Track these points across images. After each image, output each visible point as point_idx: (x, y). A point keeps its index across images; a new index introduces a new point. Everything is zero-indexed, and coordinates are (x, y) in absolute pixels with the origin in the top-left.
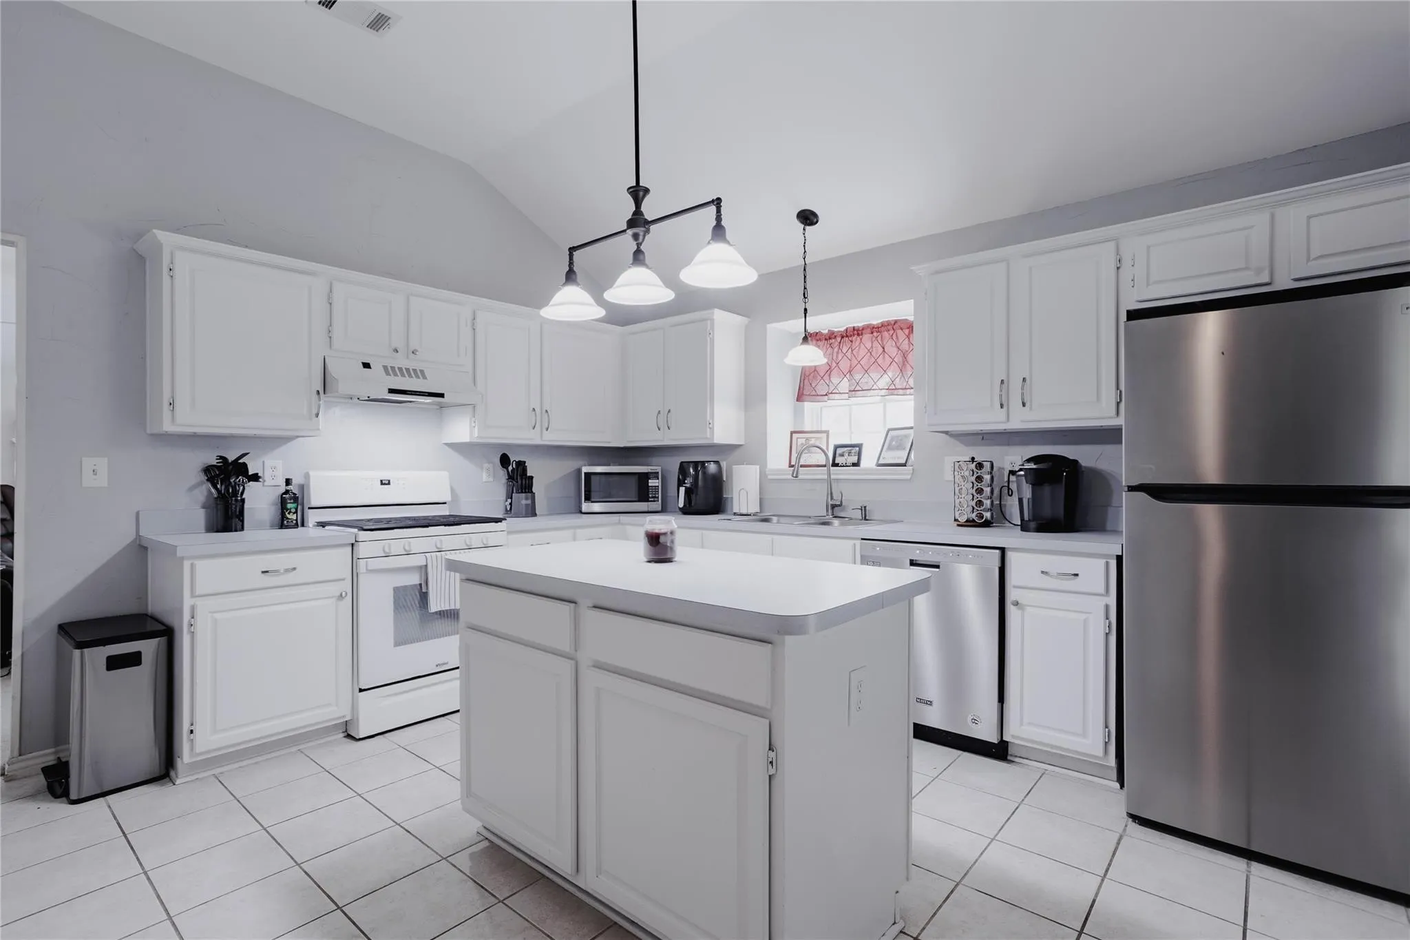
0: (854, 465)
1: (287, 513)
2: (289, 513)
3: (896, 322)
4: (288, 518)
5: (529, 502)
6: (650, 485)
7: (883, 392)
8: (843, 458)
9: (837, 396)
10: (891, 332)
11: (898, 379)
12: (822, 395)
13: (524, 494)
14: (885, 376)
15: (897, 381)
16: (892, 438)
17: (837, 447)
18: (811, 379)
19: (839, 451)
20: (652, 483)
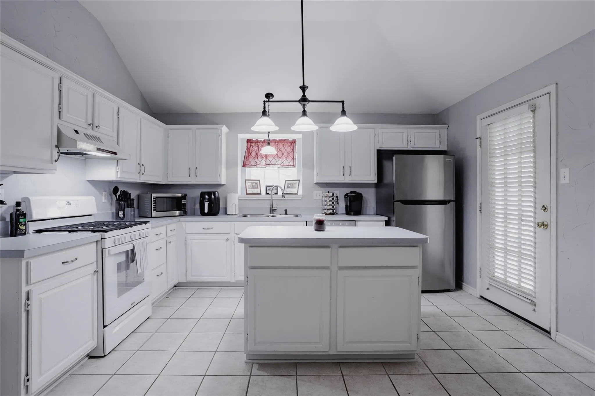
0: (275, 194)
1: (19, 225)
2: (21, 226)
3: (285, 140)
4: (20, 229)
5: (133, 213)
6: (183, 202)
7: (279, 166)
8: (270, 191)
9: (260, 166)
10: (283, 144)
11: (285, 161)
12: (253, 165)
13: (130, 209)
14: (280, 160)
15: (284, 162)
16: (288, 184)
17: (267, 187)
18: (249, 158)
19: (268, 188)
20: (184, 202)
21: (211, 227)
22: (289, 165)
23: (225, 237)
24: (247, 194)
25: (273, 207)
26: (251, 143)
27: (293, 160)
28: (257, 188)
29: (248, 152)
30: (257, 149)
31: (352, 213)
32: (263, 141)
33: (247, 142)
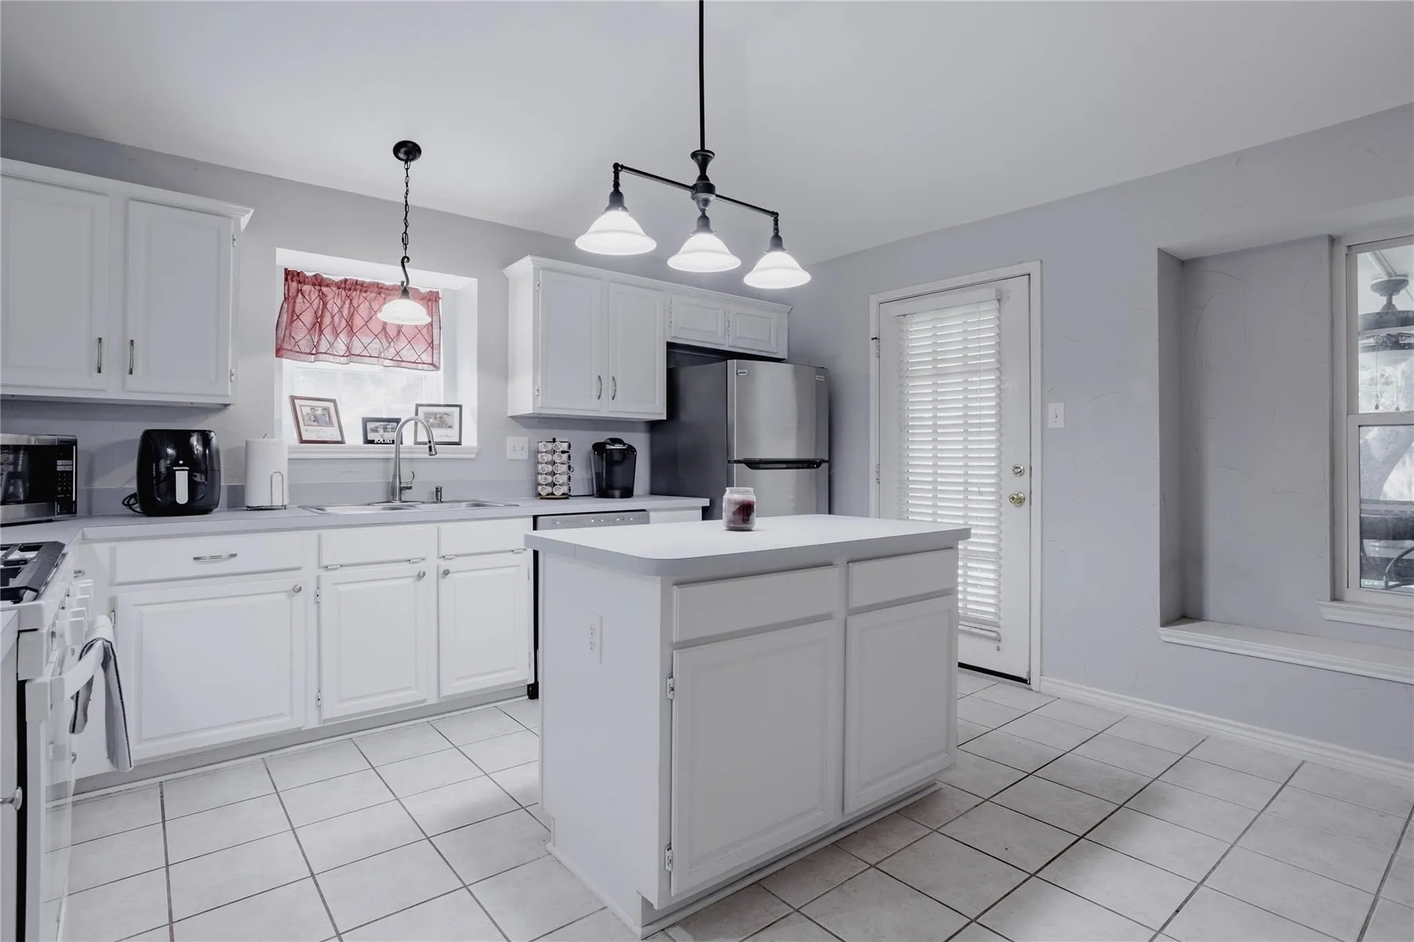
0: (393, 442)
6: (59, 469)
7: (387, 363)
8: (377, 434)
9: (331, 358)
11: (405, 351)
12: (306, 353)
14: (392, 344)
15: (403, 353)
16: (427, 415)
17: (366, 421)
18: (294, 329)
19: (370, 425)
20: (61, 465)
21: (225, 554)
22: (419, 361)
23: (289, 581)
24: (302, 442)
25: (400, 483)
26: (299, 282)
27: (432, 348)
28: (330, 423)
29: (290, 310)
30: (319, 304)
31: (617, 493)
32: (341, 281)
33: (286, 280)
